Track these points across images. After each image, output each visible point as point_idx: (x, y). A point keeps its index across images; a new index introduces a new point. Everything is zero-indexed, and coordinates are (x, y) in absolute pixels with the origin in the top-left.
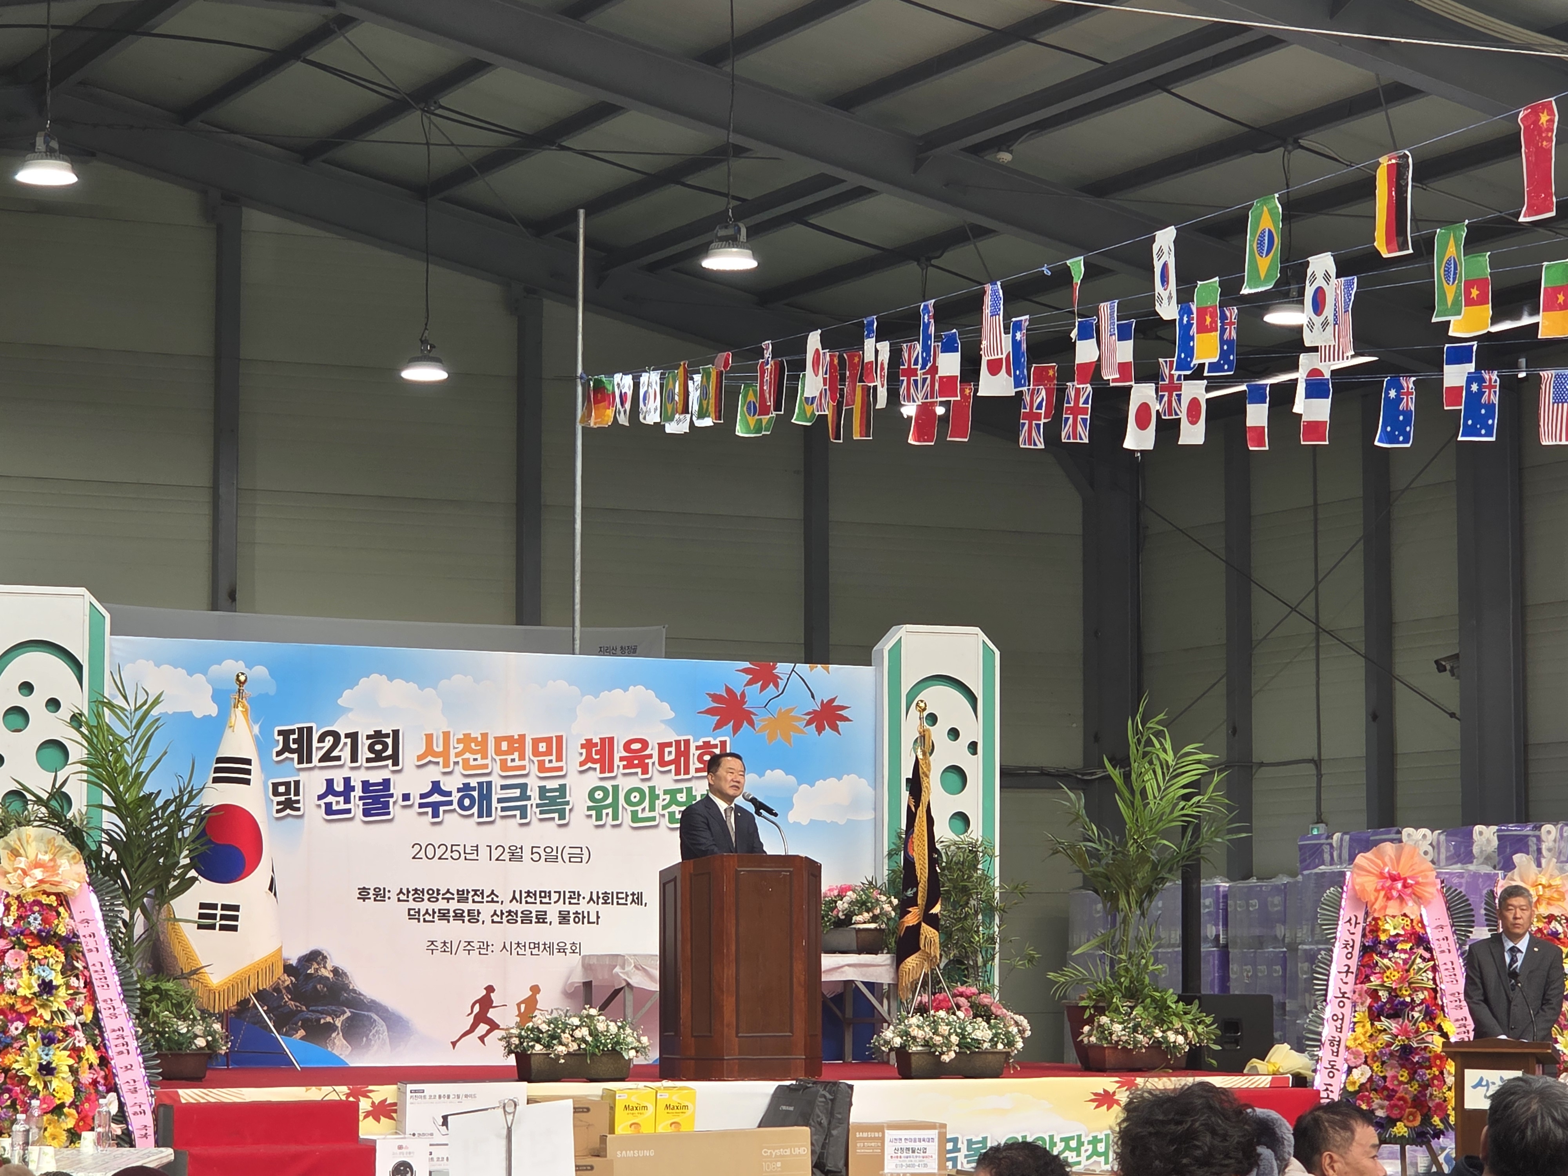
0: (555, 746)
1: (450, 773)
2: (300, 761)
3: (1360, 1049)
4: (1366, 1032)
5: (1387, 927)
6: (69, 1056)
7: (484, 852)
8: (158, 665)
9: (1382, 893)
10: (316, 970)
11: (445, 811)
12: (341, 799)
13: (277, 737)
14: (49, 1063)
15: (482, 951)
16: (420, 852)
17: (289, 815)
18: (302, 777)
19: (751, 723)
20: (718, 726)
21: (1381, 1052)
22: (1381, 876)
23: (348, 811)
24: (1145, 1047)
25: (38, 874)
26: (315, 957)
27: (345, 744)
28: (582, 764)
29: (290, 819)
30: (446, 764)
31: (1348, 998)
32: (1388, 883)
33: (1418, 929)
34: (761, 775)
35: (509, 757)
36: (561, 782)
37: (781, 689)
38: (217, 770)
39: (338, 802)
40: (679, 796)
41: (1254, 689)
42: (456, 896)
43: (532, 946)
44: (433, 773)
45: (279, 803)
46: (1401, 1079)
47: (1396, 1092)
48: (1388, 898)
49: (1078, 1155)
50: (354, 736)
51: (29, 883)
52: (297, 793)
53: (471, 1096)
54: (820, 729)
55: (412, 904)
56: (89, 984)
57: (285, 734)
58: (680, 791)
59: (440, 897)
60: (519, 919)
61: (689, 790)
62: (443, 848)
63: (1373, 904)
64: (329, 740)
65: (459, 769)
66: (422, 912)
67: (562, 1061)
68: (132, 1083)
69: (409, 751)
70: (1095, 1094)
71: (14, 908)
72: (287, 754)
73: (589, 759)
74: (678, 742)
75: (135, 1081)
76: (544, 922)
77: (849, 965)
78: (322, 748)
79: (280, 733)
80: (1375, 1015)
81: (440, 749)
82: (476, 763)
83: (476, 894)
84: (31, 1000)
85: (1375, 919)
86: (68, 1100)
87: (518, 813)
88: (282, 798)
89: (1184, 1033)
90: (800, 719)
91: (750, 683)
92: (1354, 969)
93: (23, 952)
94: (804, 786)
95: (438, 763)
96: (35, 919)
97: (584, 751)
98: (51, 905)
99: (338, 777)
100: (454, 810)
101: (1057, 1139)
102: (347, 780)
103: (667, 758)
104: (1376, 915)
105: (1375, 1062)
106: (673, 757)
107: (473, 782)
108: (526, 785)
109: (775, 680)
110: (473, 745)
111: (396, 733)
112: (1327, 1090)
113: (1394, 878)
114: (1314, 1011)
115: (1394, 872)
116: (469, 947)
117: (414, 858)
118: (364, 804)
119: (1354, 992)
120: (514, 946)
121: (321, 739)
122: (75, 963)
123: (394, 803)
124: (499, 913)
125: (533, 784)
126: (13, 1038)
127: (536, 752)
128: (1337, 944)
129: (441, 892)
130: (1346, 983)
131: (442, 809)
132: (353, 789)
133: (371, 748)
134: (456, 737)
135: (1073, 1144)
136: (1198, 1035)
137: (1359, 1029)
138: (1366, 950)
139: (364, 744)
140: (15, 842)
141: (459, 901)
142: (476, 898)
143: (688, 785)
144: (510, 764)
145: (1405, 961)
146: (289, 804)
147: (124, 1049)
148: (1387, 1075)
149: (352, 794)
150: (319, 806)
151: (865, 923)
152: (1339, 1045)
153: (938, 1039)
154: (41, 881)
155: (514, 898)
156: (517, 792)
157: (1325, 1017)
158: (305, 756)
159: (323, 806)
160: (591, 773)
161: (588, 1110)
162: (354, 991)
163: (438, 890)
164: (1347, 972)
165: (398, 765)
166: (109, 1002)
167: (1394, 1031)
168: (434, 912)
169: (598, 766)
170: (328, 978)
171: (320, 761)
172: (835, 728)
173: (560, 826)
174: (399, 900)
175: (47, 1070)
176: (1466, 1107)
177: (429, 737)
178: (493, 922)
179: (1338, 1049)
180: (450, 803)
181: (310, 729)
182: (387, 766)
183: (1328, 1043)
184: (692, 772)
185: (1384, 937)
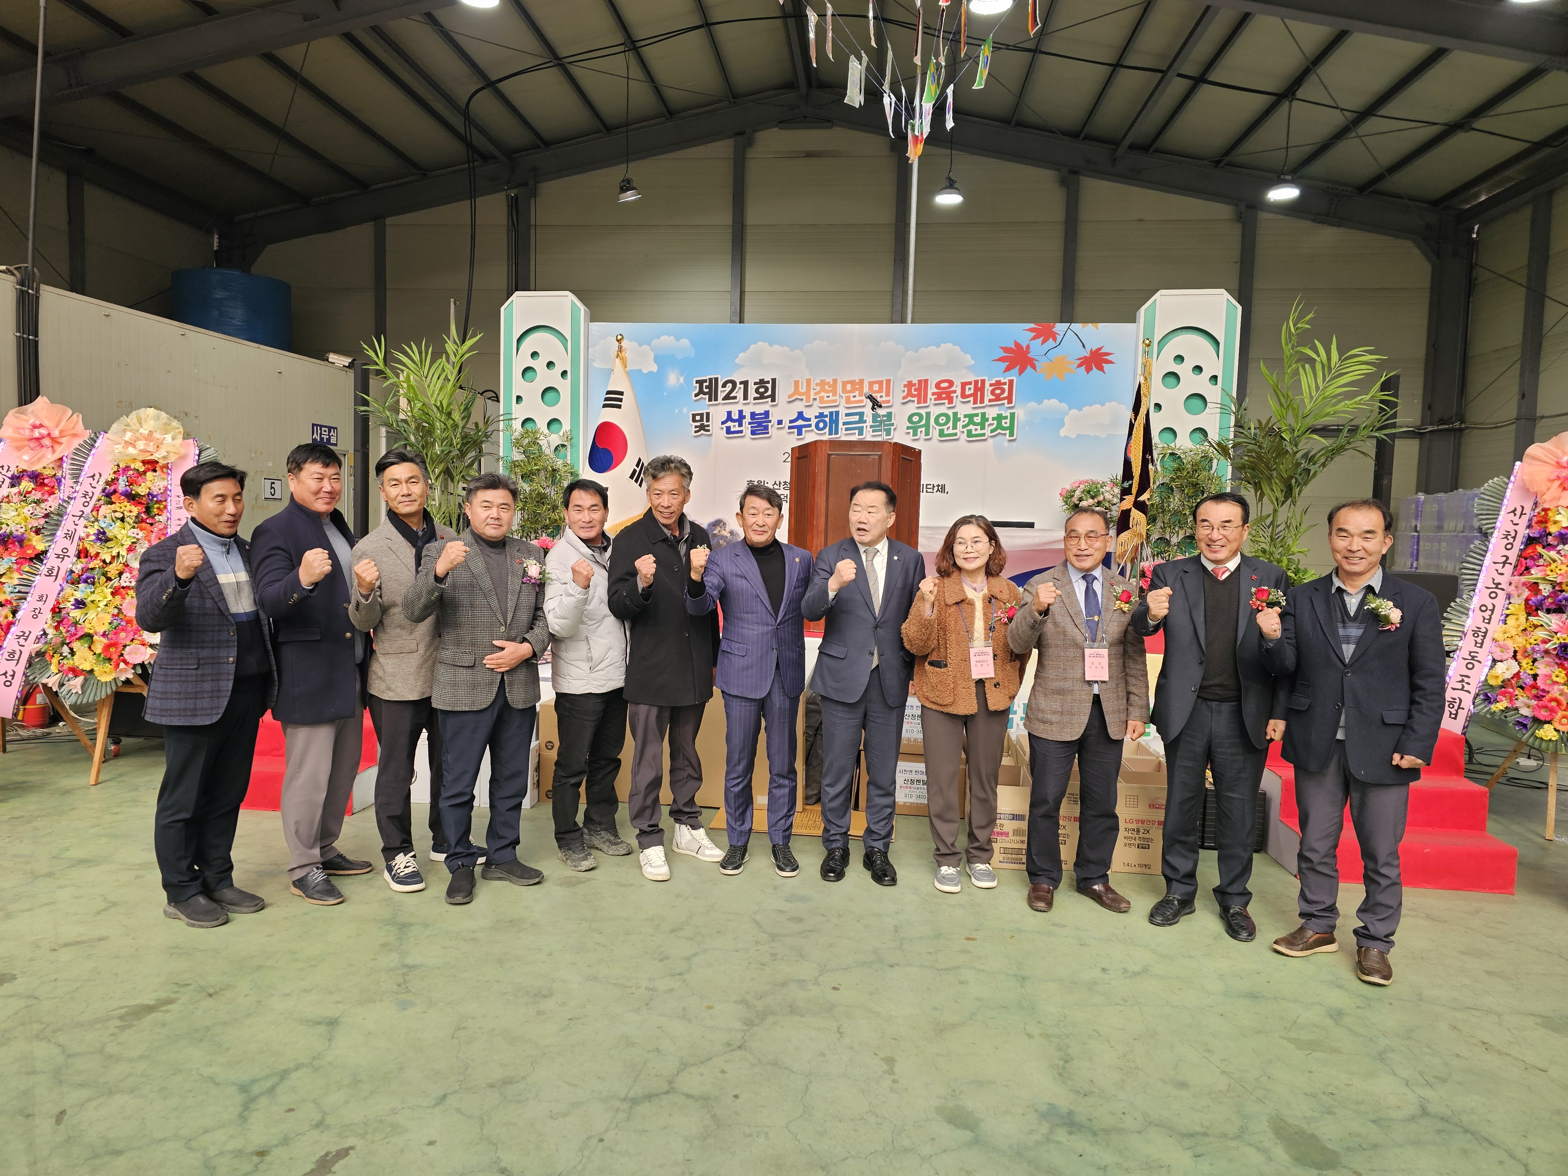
0: (887, 386)
1: (810, 406)
2: (710, 400)
3: (1509, 643)
4: (1519, 626)
5: (1558, 518)
9: (1557, 483)
10: (719, 531)
12: (737, 424)
13: (695, 384)
17: (703, 434)
19: (1034, 367)
20: (1007, 369)
21: (1533, 649)
22: (1558, 464)
23: (741, 432)
26: (720, 524)
27: (740, 388)
28: (904, 398)
29: (703, 437)
30: (808, 400)
31: (1503, 589)
34: (1040, 402)
35: (852, 395)
36: (889, 410)
37: (1058, 342)
38: (606, 399)
39: (734, 426)
40: (975, 419)
41: (1541, 369)
44: (799, 406)
45: (696, 427)
46: (1558, 679)
47: (1548, 692)
50: (745, 383)
52: (708, 420)
54: (1088, 370)
57: (701, 383)
58: (977, 415)
61: (984, 414)
63: (1544, 493)
64: (729, 386)
65: (817, 403)
69: (783, 392)
72: (701, 396)
73: (910, 394)
74: (976, 382)
78: (725, 391)
79: (697, 382)
80: (1531, 609)
81: (804, 390)
82: (828, 399)
85: (1545, 510)
87: (857, 431)
88: (698, 424)
90: (1072, 363)
91: (1034, 338)
92: (1513, 559)
95: (802, 400)
97: (906, 389)
99: (735, 410)
100: (812, 430)
102: (741, 412)
103: (967, 393)
104: (1546, 506)
105: (1526, 658)
106: (972, 391)
107: (826, 412)
108: (863, 413)
109: (1054, 336)
110: (827, 387)
111: (774, 380)
112: (1462, 681)
114: (1458, 600)
117: (785, 461)
118: (752, 427)
119: (1510, 584)
121: (724, 385)
123: (772, 426)
127: (872, 391)
128: (1495, 535)
130: (1502, 574)
131: (804, 429)
132: (744, 417)
133: (757, 391)
134: (815, 382)
137: (1511, 621)
138: (1530, 541)
139: (752, 388)
143: (983, 410)
144: (852, 399)
146: (702, 428)
148: (1539, 673)
149: (744, 421)
150: (722, 428)
152: (1484, 637)
156: (857, 418)
157: (1472, 607)
158: (713, 395)
159: (725, 429)
160: (910, 404)
164: (1504, 563)
165: (775, 401)
169: (916, 399)
171: (723, 399)
172: (1101, 369)
177: (797, 383)
179: (1483, 640)
180: (810, 426)
181: (717, 379)
182: (767, 402)
184: (986, 402)
185: (1553, 529)
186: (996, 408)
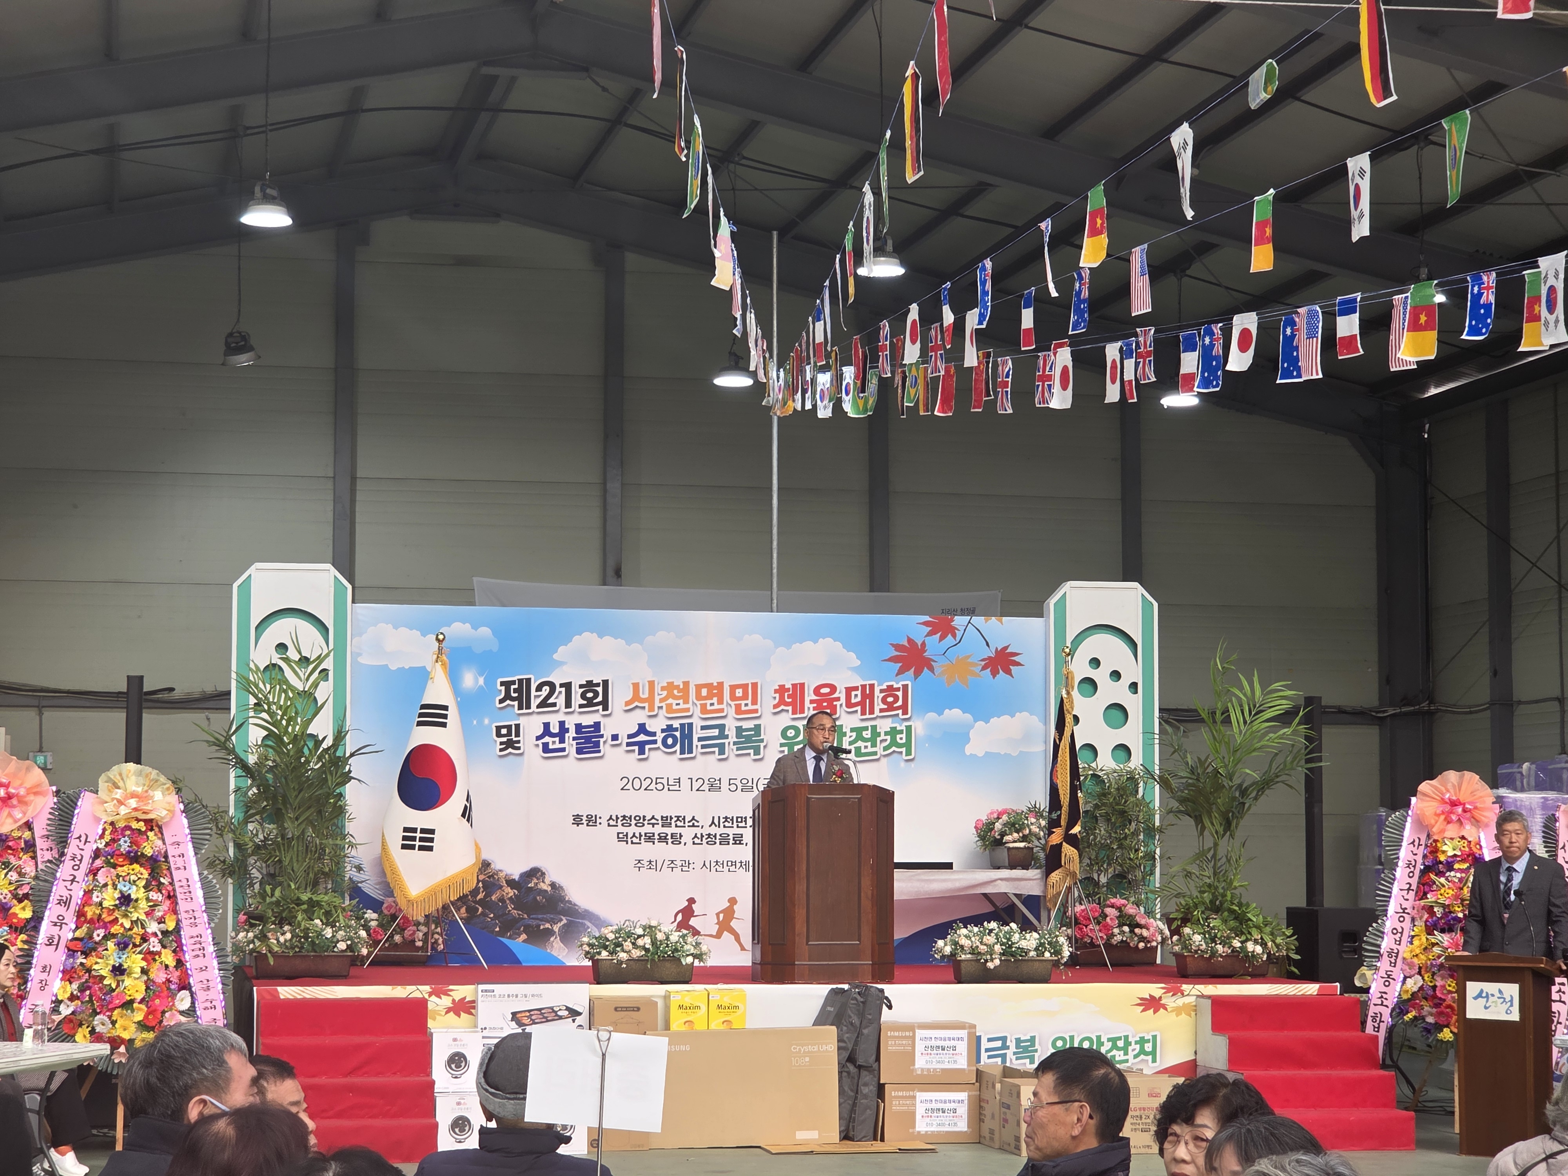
0: (751, 691)
1: (655, 716)
2: (520, 708)
3: (1415, 960)
4: (1421, 945)
5: (1445, 848)
6: (142, 959)
7: (685, 783)
8: (396, 627)
9: (1443, 817)
10: (536, 884)
11: (650, 749)
12: (557, 739)
13: (499, 687)
14: (121, 965)
15: (684, 869)
16: (628, 784)
17: (510, 753)
18: (522, 721)
19: (931, 669)
20: (900, 672)
21: (1432, 964)
22: (1443, 801)
23: (563, 750)
24: (1221, 956)
25: (133, 803)
26: (535, 873)
27: (560, 692)
28: (775, 707)
29: (511, 757)
30: (651, 709)
31: (1408, 914)
32: (1448, 808)
33: (1475, 850)
34: (940, 713)
35: (709, 702)
36: (757, 722)
37: (958, 639)
38: (421, 715)
39: (553, 743)
40: (864, 733)
41: (1514, 636)
42: (660, 822)
43: (730, 864)
44: (640, 717)
45: (501, 743)
46: (1450, 988)
47: (1444, 1000)
48: (1449, 821)
49: (1126, 1054)
50: (568, 686)
51: (123, 810)
52: (518, 735)
53: (537, 995)
54: (994, 673)
55: (621, 829)
56: (171, 897)
57: (507, 685)
58: (866, 728)
59: (646, 822)
60: (718, 841)
61: (874, 728)
62: (649, 781)
63: (1433, 826)
64: (546, 690)
65: (663, 712)
66: (630, 835)
67: (624, 966)
68: (205, 982)
69: (618, 697)
70: (1141, 999)
71: (107, 833)
72: (508, 702)
73: (782, 702)
74: (864, 687)
75: (208, 981)
76: (740, 844)
77: (1001, 879)
78: (540, 696)
79: (502, 684)
80: (1429, 931)
81: (646, 695)
82: (678, 707)
83: (678, 820)
84: (114, 910)
85: (1436, 841)
86: (139, 997)
87: (716, 750)
88: (504, 739)
89: (1264, 944)
90: (976, 665)
91: (930, 634)
92: (1414, 887)
93: (112, 870)
94: (980, 724)
95: (644, 708)
96: (125, 842)
97: (777, 695)
98: (139, 830)
99: (554, 721)
100: (658, 748)
101: (1104, 1039)
102: (562, 724)
103: (853, 701)
104: (1436, 837)
105: (1427, 972)
106: (859, 699)
107: (676, 724)
108: (724, 725)
109: (953, 631)
110: (675, 692)
111: (606, 683)
112: (1382, 997)
113: (1454, 804)
114: (1374, 925)
115: (1454, 798)
116: (672, 865)
117: (622, 789)
118: (577, 744)
119: (1414, 908)
120: (713, 864)
121: (539, 688)
122: (162, 880)
123: (605, 742)
124: (699, 836)
125: (731, 725)
126: (96, 943)
127: (733, 697)
128: (1400, 863)
129: (647, 818)
130: (1407, 900)
131: (647, 747)
132: (567, 730)
133: (583, 696)
134: (660, 685)
135: (1120, 1044)
136: (1277, 946)
137: (1416, 942)
138: (1426, 870)
139: (576, 692)
140: (115, 776)
141: (663, 826)
142: (679, 823)
143: (873, 723)
144: (709, 708)
145: (1461, 880)
146: (510, 744)
147: (200, 953)
148: (1438, 984)
149: (567, 735)
150: (537, 745)
151: (1015, 842)
152: (1397, 957)
153: (983, 948)
154: (135, 809)
155: (713, 822)
156: (716, 732)
157: (1386, 931)
158: (524, 702)
159: (541, 746)
160: (784, 714)
161: (638, 1009)
162: (570, 902)
163: (644, 817)
164: (1409, 889)
165: (607, 710)
166: (191, 912)
167: (1446, 944)
168: (641, 836)
169: (790, 708)
170: (546, 891)
171: (538, 707)
172: (1008, 672)
173: (755, 760)
174: (609, 825)
175: (119, 971)
176: (1469, 1016)
177: (636, 686)
178: (694, 843)
179: (1396, 960)
180: (655, 742)
181: (528, 681)
182: (598, 711)
183: (1385, 955)
184: (877, 712)
185: (1442, 858)
186: (890, 720)
